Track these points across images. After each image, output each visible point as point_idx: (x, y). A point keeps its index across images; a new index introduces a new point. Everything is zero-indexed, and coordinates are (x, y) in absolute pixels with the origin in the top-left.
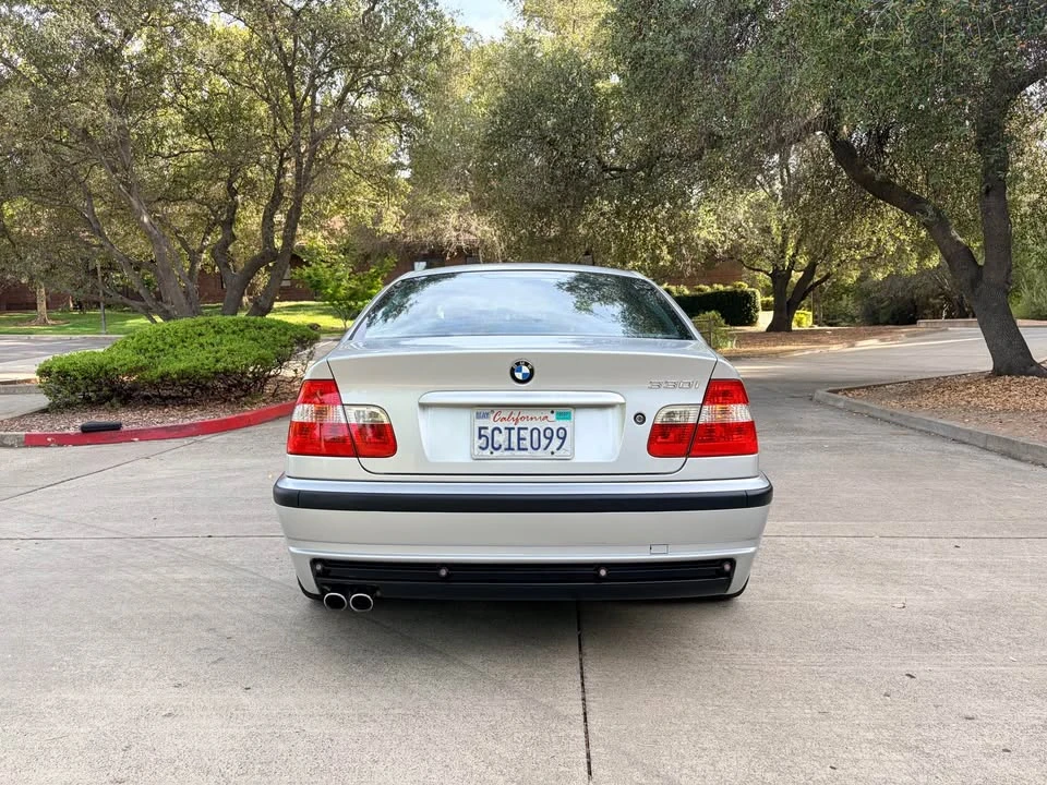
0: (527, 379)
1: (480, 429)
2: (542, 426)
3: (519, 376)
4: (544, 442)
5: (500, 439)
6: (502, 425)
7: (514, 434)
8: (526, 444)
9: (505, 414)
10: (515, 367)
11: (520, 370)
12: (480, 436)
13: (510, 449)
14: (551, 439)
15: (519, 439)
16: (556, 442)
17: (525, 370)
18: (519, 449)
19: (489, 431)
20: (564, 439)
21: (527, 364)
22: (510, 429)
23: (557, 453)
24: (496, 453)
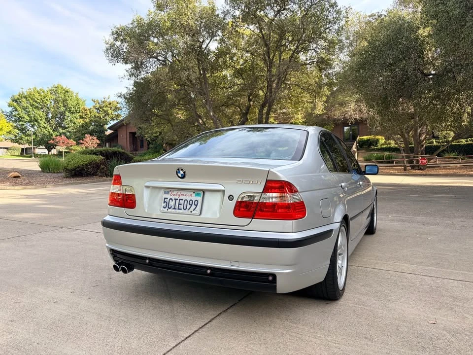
0: (183, 177)
1: (165, 198)
2: (189, 199)
3: (180, 175)
4: (189, 206)
5: (172, 203)
6: (173, 197)
7: (177, 201)
8: (181, 207)
9: (175, 192)
10: (178, 171)
11: (180, 173)
12: (164, 202)
13: (175, 209)
14: (191, 205)
15: (179, 204)
16: (194, 207)
17: (182, 172)
18: (179, 209)
19: (168, 200)
20: (196, 206)
21: (182, 170)
22: (176, 199)
23: (193, 212)
24: (169, 210)
